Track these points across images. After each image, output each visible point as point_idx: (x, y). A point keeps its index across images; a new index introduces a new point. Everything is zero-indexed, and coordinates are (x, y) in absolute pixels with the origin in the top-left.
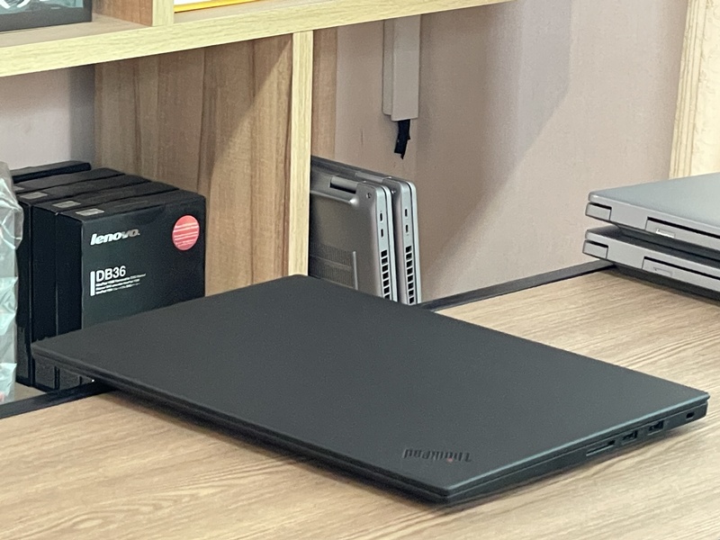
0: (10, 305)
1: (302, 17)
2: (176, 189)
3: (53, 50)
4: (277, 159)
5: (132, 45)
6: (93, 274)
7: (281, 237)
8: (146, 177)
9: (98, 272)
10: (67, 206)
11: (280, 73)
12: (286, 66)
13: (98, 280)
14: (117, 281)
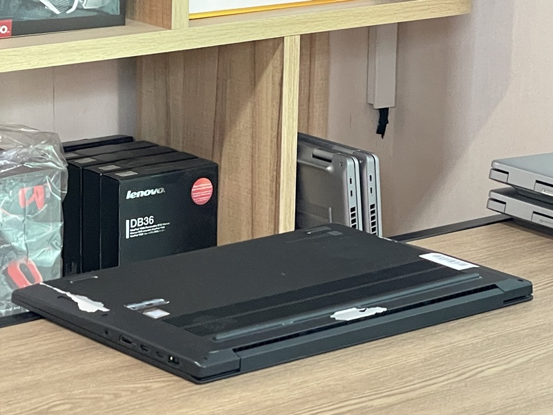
0: (56, 244)
1: (292, 24)
2: (197, 157)
3: (92, 47)
4: (271, 135)
5: (155, 43)
6: (128, 221)
7: (274, 195)
8: (175, 148)
9: (132, 220)
10: (109, 169)
11: (274, 68)
12: (279, 63)
13: (132, 227)
14: (147, 227)
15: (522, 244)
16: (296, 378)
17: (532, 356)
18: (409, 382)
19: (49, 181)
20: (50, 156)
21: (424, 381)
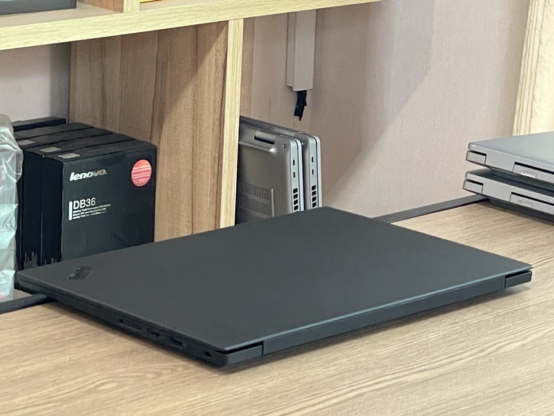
0: (11, 226)
1: (236, 8)
2: (134, 139)
5: (107, 26)
6: (71, 203)
9: (75, 202)
10: (51, 151)
11: (217, 51)
12: (223, 45)
13: (75, 208)
14: (89, 209)
15: (502, 224)
16: (326, 356)
17: (545, 331)
18: (435, 357)
19: (6, 164)
20: (6, 139)
21: (450, 357)
